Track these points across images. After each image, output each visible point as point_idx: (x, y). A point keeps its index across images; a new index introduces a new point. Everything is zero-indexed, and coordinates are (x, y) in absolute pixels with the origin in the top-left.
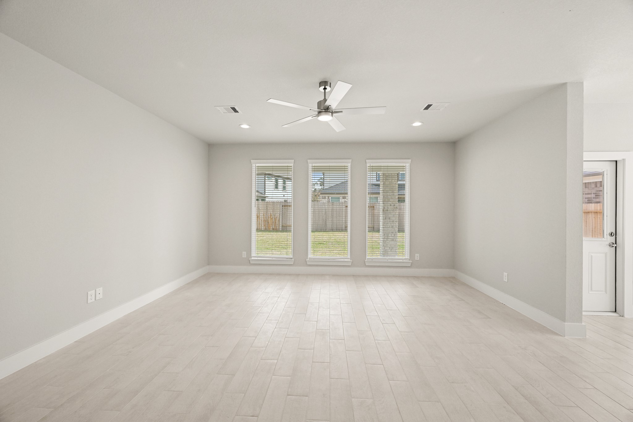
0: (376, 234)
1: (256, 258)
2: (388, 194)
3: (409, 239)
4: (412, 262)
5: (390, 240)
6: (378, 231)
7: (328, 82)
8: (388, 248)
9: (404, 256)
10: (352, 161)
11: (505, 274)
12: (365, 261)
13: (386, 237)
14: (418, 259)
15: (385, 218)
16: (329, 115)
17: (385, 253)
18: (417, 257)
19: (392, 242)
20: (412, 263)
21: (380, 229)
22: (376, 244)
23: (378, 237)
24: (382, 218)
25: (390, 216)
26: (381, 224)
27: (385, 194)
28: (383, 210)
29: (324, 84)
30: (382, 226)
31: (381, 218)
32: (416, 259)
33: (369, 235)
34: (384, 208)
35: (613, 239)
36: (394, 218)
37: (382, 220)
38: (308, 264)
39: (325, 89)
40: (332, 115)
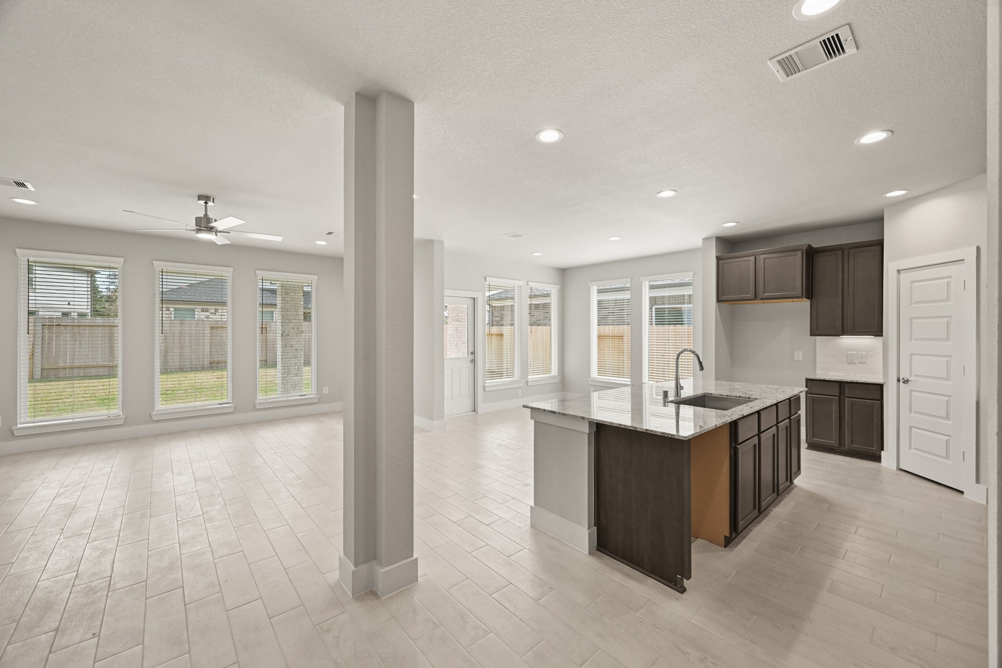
0: (271, 371)
1: (32, 425)
2: (289, 313)
3: (316, 371)
4: (319, 396)
5: (292, 375)
6: (274, 365)
7: (210, 197)
8: (290, 386)
9: (310, 392)
10: (233, 270)
12: (256, 403)
13: (286, 373)
14: (327, 392)
15: (284, 346)
16: (212, 234)
17: (285, 390)
18: (326, 390)
19: (296, 378)
20: (319, 398)
21: (278, 360)
22: (271, 385)
23: (275, 374)
24: (281, 346)
25: (291, 343)
26: (279, 354)
27: (285, 313)
28: (282, 336)
29: (206, 198)
30: (280, 357)
31: (278, 346)
32: (324, 393)
33: (261, 372)
34: (284, 332)
35: (471, 357)
36: (299, 346)
37: (280, 349)
38: (154, 420)
39: (206, 203)
40: (216, 235)
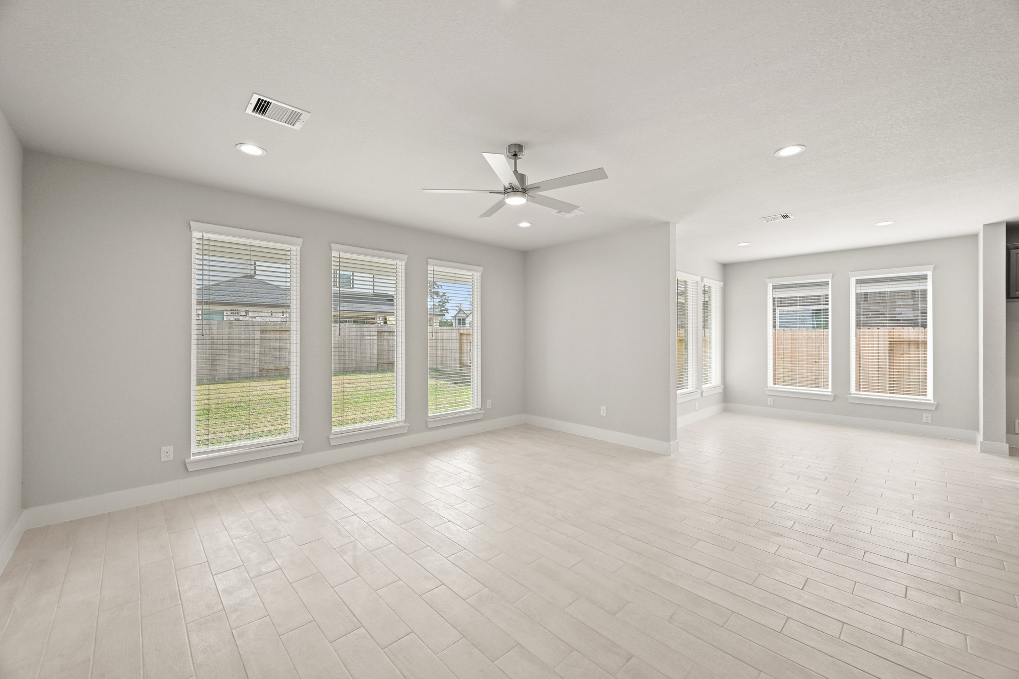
1: (206, 455)
11: (603, 408)
12: (427, 420)
14: (490, 407)
18: (489, 404)
20: (484, 414)
